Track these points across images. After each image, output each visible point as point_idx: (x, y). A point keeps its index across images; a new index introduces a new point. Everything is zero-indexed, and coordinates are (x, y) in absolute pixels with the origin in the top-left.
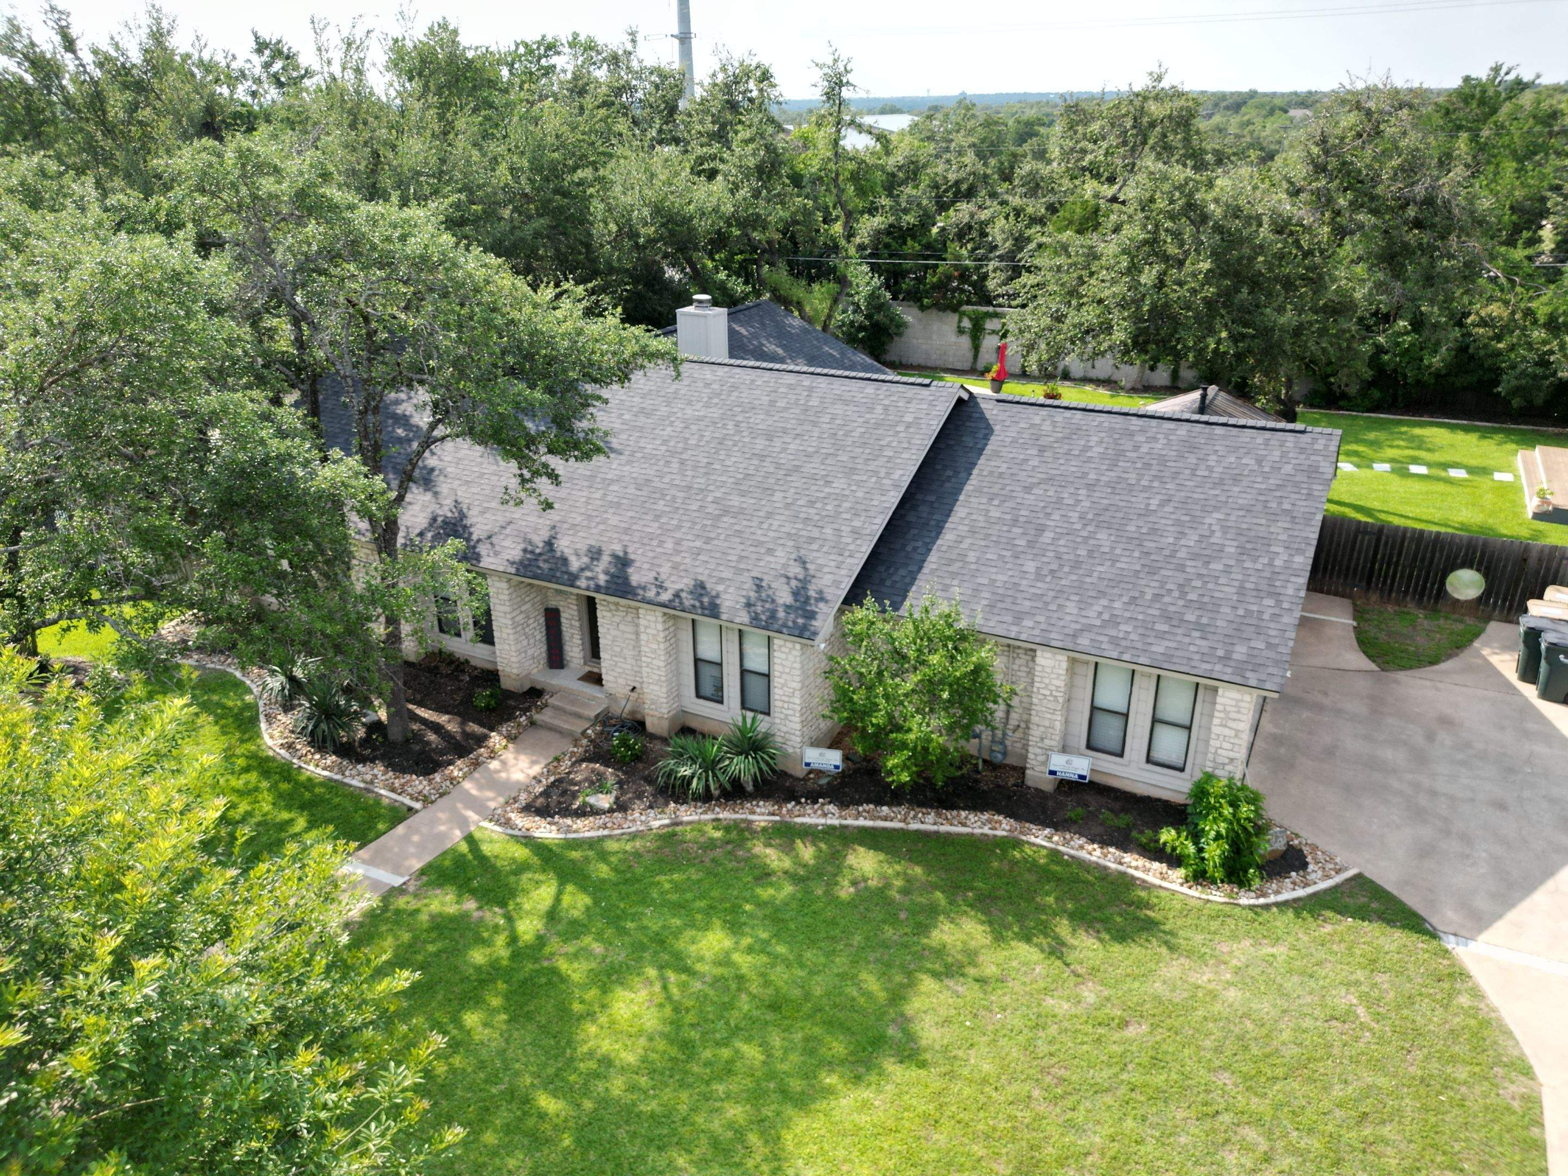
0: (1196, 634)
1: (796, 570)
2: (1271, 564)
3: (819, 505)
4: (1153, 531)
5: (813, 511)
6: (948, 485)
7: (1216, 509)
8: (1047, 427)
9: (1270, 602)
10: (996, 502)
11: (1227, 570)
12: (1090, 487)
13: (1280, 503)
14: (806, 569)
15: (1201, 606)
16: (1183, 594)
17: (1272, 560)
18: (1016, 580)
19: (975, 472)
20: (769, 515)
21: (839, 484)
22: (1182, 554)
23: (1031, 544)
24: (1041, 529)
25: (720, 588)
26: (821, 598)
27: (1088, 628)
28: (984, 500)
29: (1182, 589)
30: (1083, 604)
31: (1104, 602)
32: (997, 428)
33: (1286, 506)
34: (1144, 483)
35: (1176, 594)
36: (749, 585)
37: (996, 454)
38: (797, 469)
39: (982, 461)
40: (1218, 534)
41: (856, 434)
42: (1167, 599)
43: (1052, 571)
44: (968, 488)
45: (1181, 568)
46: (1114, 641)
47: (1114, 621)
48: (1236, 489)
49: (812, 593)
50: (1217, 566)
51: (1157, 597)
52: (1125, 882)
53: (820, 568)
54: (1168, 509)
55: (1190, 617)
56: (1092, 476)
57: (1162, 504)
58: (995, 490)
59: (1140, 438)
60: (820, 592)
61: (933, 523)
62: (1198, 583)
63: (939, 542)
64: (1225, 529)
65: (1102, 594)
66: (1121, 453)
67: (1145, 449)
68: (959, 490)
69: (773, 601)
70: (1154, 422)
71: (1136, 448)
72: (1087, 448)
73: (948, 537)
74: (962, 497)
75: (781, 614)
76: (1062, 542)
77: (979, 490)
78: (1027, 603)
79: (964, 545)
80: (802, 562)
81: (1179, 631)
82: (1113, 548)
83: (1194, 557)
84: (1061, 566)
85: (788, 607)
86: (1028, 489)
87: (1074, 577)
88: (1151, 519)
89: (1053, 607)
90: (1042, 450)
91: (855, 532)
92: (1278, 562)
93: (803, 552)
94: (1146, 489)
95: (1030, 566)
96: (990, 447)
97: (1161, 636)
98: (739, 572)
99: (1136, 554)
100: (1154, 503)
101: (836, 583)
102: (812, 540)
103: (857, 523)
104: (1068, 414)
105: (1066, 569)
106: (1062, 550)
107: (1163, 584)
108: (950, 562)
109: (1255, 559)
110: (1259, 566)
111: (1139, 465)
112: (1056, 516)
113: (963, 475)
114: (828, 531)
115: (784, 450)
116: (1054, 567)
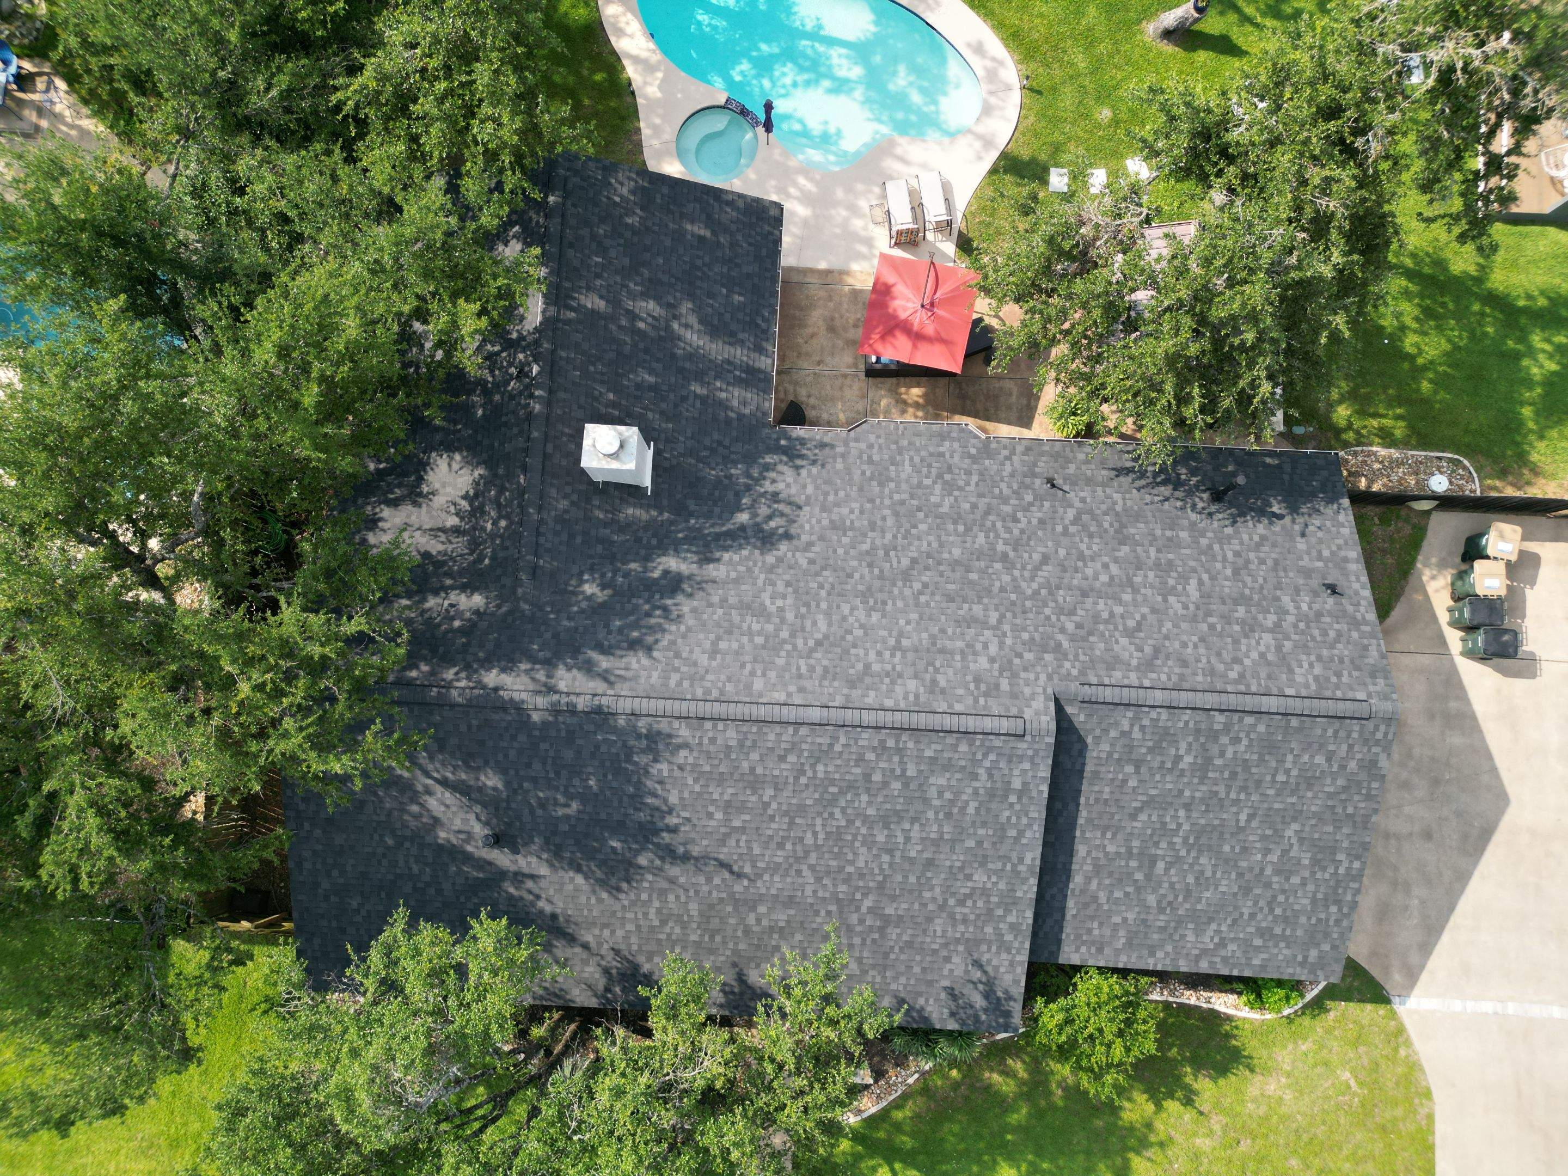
0: (1282, 945)
1: (978, 974)
2: (1336, 873)
3: (969, 903)
4: (1245, 850)
5: (966, 911)
6: (1061, 820)
7: (1294, 819)
8: (1137, 734)
9: (1334, 909)
10: (1109, 835)
11: (1304, 884)
12: (1188, 807)
13: (1345, 808)
14: (985, 972)
15: (1286, 920)
16: (1271, 910)
17: (1337, 868)
18: (1143, 916)
19: (1082, 800)
20: (929, 920)
21: (980, 877)
22: (1268, 871)
23: (1148, 877)
24: (1153, 861)
25: (921, 1001)
26: (1010, 998)
27: (1204, 952)
28: (1099, 834)
29: (1271, 904)
30: (1199, 932)
31: (1214, 926)
32: (1089, 740)
33: (1350, 810)
34: (1233, 795)
35: (1266, 910)
36: (943, 995)
37: (1096, 774)
38: (930, 863)
39: (1084, 787)
40: (1296, 847)
41: (971, 810)
42: (1259, 917)
43: (1170, 903)
44: (1081, 821)
45: (1268, 885)
46: (1225, 960)
47: (1222, 944)
48: (1309, 794)
49: (1000, 994)
50: (1296, 880)
51: (1252, 916)
52: (1213, 1018)
53: (996, 968)
54: (1254, 824)
55: (1278, 930)
56: (1187, 793)
57: (1251, 817)
58: (1105, 821)
59: (1225, 740)
60: (1006, 992)
61: (1060, 866)
62: (1281, 898)
63: (1071, 886)
64: (1301, 840)
65: (1211, 920)
66: (1208, 760)
67: (1229, 754)
68: (1073, 825)
69: (972, 1007)
70: (1236, 717)
71: (1222, 754)
72: (1178, 758)
73: (1077, 880)
74: (1078, 833)
75: (984, 1017)
76: (1173, 872)
77: (1089, 821)
78: (1155, 936)
79: (1094, 885)
80: (977, 964)
81: (1271, 944)
82: (1214, 873)
83: (1277, 872)
84: (1176, 897)
85: (986, 1010)
86: (1133, 816)
87: (1188, 906)
88: (1241, 837)
89: (1177, 937)
90: (1138, 765)
91: (1013, 927)
92: (1341, 871)
93: (976, 956)
94: (1236, 802)
95: (1152, 900)
96: (1088, 768)
97: (1258, 949)
98: (930, 983)
99: (1233, 876)
100: (1243, 817)
101: (1016, 982)
102: (978, 942)
103: (1011, 919)
104: (1154, 714)
105: (1180, 899)
106: (1174, 879)
107: (1256, 903)
108: (1086, 905)
109: (1324, 869)
110: (1327, 876)
111: (1226, 775)
112: (1163, 845)
113: (1071, 806)
114: (989, 930)
115: (908, 839)
116: (1171, 898)
